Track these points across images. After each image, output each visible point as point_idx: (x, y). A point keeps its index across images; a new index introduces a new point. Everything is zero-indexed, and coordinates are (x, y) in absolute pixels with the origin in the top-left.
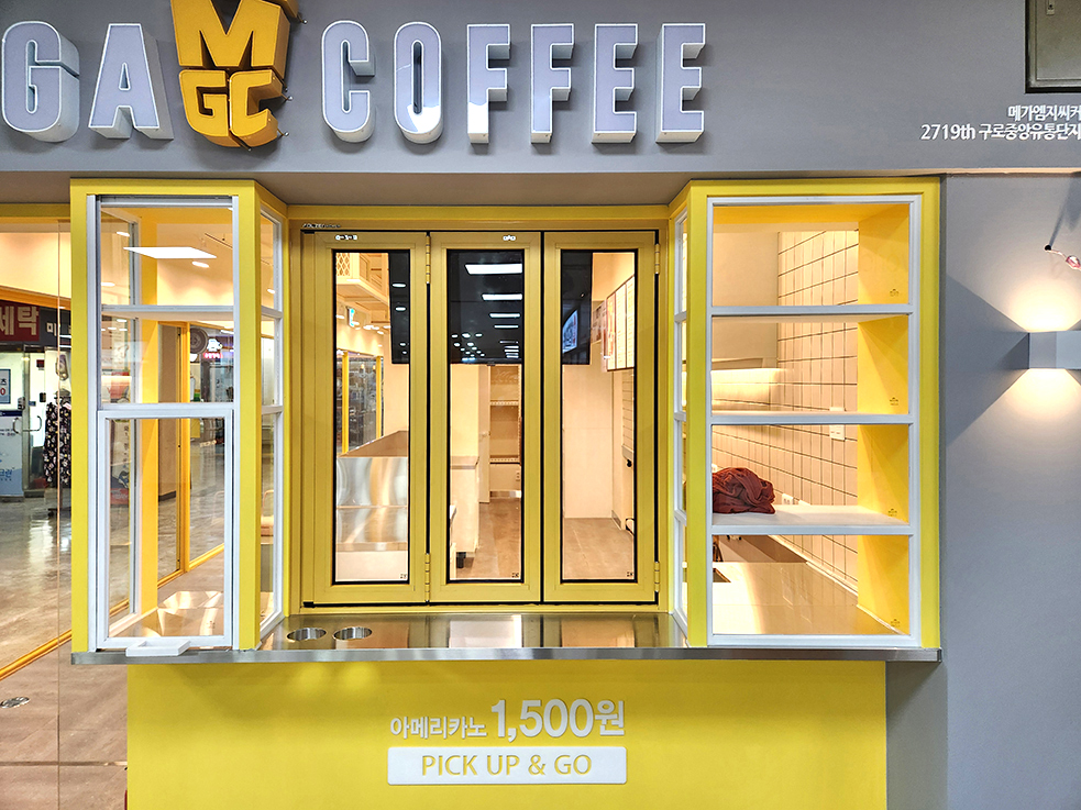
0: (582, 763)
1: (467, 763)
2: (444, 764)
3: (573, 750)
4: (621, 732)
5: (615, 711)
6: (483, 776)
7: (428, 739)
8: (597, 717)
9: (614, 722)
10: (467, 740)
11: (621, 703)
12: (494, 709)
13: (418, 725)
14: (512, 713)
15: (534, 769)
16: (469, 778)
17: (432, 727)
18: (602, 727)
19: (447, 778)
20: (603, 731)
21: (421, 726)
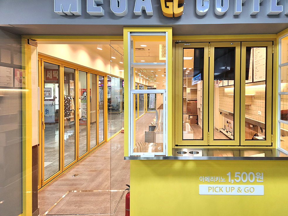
0: (252, 189)
1: (221, 189)
2: (214, 189)
3: (250, 186)
4: (263, 181)
5: (261, 176)
6: (225, 193)
7: (210, 183)
8: (256, 177)
9: (260, 179)
10: (220, 183)
11: (262, 174)
12: (228, 174)
13: (207, 179)
14: (233, 176)
15: (239, 191)
16: (221, 193)
17: (211, 179)
18: (257, 180)
19: (215, 193)
20: (258, 181)
21: (208, 179)
